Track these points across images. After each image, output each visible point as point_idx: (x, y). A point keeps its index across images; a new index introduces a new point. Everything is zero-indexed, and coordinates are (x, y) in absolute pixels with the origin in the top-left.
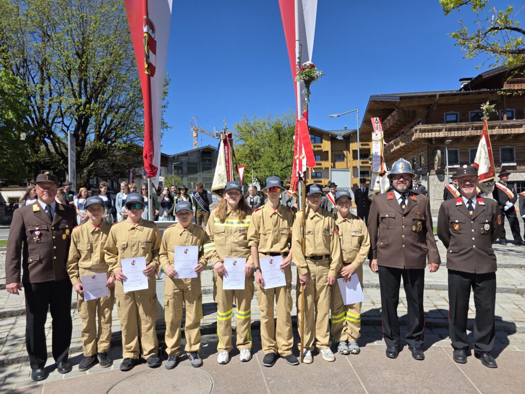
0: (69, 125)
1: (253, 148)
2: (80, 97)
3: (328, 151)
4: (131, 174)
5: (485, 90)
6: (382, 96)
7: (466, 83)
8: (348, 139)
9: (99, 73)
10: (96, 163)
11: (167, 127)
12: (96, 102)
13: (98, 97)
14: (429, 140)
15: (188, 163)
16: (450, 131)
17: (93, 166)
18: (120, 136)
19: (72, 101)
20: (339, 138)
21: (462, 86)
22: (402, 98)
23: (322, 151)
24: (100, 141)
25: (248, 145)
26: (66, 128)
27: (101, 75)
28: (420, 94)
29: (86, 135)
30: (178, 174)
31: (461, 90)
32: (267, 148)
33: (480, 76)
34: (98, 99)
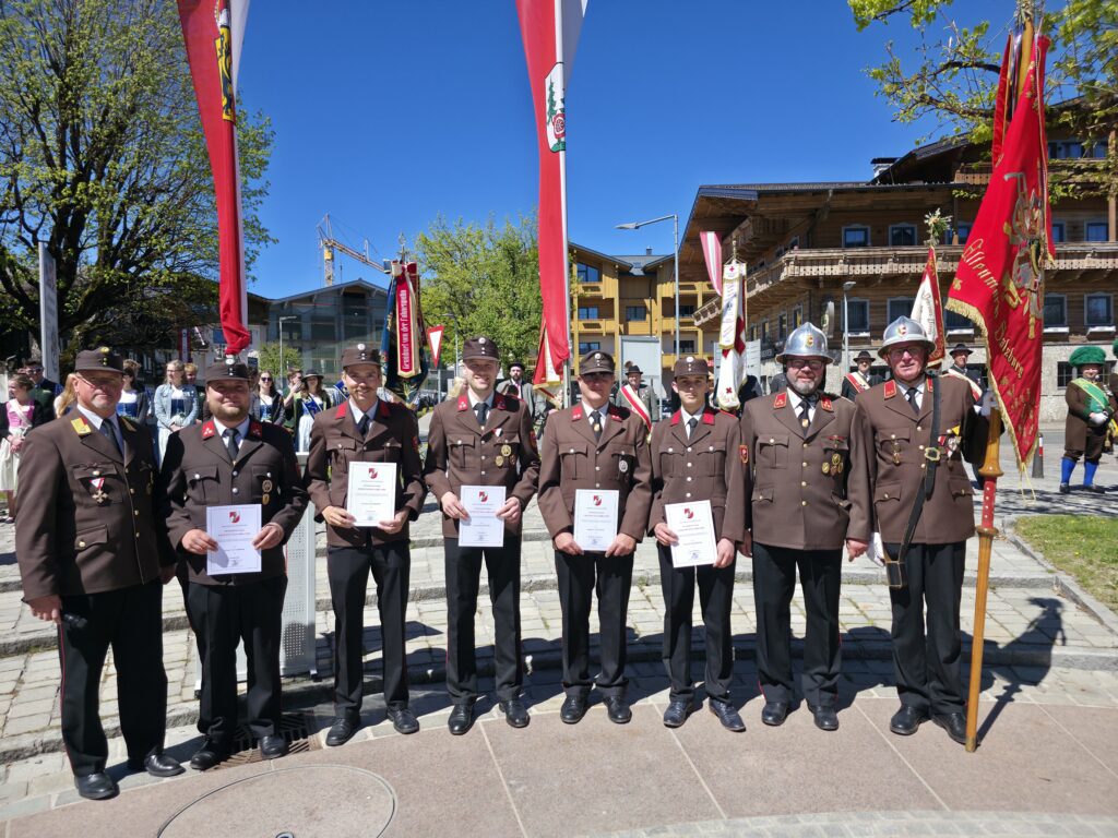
0: (38, 229)
1: (457, 288)
2: (63, 165)
3: (612, 300)
4: (185, 340)
5: (920, 183)
6: (722, 188)
7: (884, 167)
8: (654, 274)
9: (106, 112)
10: (101, 316)
11: (266, 239)
12: (99, 178)
13: (104, 166)
14: (813, 280)
15: (314, 318)
16: (854, 264)
17: (95, 321)
18: (160, 256)
19: (44, 172)
20: (637, 272)
21: (877, 174)
22: (761, 194)
23: (600, 298)
24: (112, 268)
25: (447, 282)
26: (31, 235)
27: (110, 117)
28: (797, 187)
29: (78, 251)
30: (290, 342)
31: (874, 181)
32: (488, 289)
33: (911, 155)
34: (106, 171)
